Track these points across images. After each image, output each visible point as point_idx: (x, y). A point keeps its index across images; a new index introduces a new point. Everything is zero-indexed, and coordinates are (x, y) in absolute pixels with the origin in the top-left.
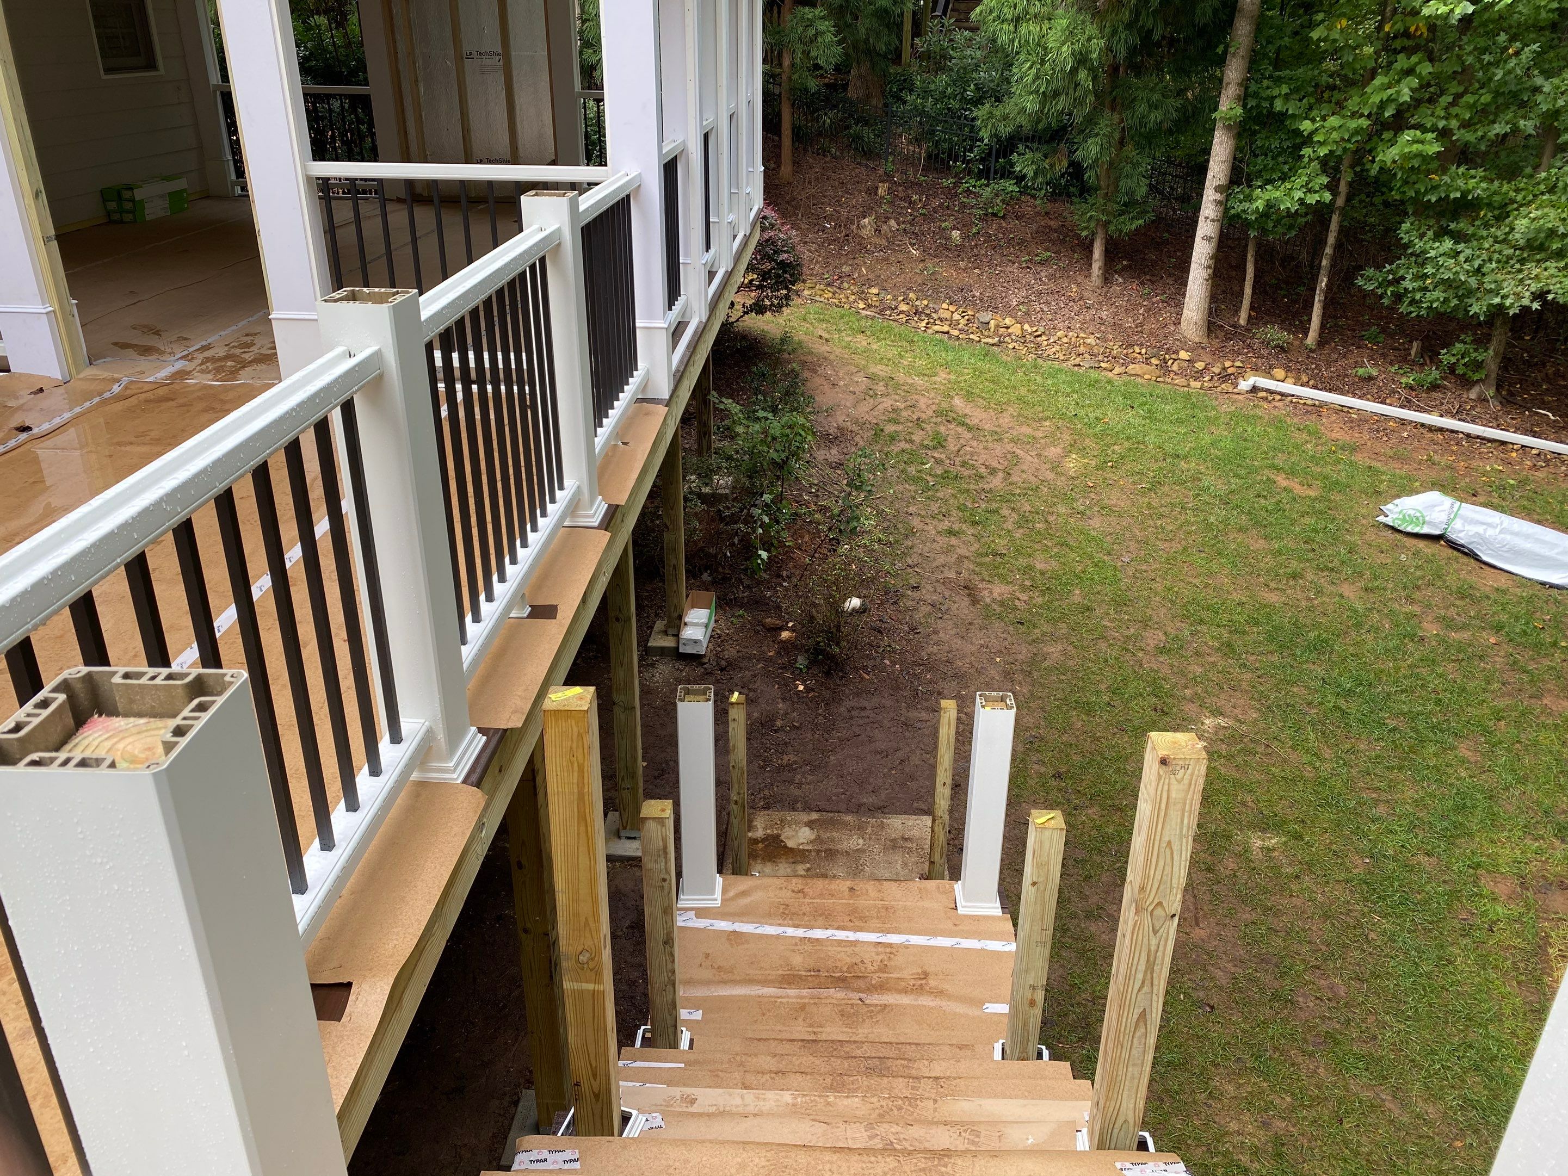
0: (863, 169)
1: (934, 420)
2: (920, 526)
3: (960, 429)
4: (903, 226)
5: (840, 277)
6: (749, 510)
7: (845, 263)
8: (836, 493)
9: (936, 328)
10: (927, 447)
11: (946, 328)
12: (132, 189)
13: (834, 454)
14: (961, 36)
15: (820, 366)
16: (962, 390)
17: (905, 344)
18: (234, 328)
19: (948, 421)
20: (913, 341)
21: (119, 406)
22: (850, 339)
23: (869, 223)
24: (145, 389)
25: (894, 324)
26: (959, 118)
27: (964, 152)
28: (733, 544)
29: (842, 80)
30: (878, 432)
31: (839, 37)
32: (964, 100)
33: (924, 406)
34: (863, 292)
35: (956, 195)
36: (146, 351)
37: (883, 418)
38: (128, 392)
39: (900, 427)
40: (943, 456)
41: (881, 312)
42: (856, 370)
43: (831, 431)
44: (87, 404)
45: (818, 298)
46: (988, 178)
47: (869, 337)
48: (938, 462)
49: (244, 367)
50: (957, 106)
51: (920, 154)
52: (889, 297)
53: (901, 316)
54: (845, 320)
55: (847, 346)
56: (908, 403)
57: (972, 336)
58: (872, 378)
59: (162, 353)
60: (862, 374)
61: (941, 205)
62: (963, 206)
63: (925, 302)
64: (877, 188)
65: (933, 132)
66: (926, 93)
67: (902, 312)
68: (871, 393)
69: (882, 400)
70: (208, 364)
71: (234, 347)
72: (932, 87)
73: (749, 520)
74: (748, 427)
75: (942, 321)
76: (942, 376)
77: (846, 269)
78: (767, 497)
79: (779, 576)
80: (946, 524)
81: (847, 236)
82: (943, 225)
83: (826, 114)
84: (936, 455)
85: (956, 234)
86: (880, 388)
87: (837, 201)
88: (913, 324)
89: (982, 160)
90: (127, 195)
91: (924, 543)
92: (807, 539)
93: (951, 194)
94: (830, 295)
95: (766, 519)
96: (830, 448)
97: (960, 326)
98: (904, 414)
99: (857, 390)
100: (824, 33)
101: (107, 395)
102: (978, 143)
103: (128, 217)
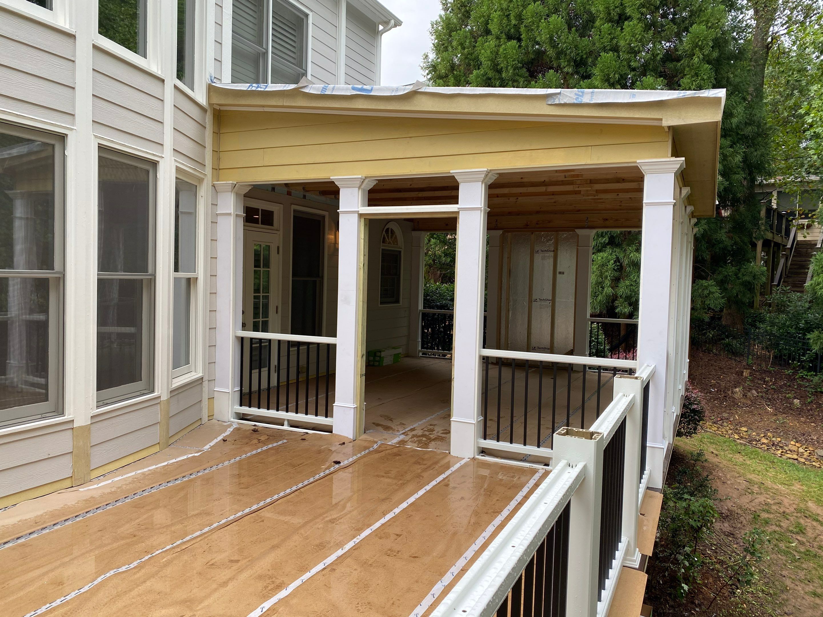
0: (733, 361)
1: (795, 514)
2: (792, 586)
3: (815, 523)
4: (761, 394)
5: (722, 419)
6: (675, 555)
7: (724, 412)
8: (729, 553)
9: (789, 455)
10: (791, 532)
11: (795, 457)
12: (380, 352)
13: (726, 526)
14: (794, 296)
15: (714, 470)
16: (813, 497)
17: (768, 463)
18: (424, 421)
19: (806, 517)
20: (774, 462)
21: (377, 456)
22: (731, 456)
23: (739, 391)
24: (388, 448)
25: (760, 450)
26: (795, 338)
27: (799, 356)
28: (664, 576)
29: (718, 315)
30: (756, 517)
31: (722, 295)
32: (797, 328)
33: (787, 505)
34: (737, 429)
35: (795, 379)
36: (387, 428)
37: (759, 508)
38: (381, 449)
39: (772, 516)
40: (804, 540)
41: (750, 442)
42: (738, 475)
43: (723, 511)
44: (363, 453)
45: (708, 430)
46: (815, 371)
47: (744, 456)
48: (801, 543)
49: (430, 441)
50: (794, 332)
51: (770, 355)
52: (754, 433)
53: (763, 446)
54: (727, 444)
55: (730, 460)
56: (776, 501)
57: (814, 463)
58: (749, 481)
59: (394, 430)
60: (742, 478)
61: (785, 384)
62: (800, 386)
63: (779, 439)
64: (743, 372)
65: (778, 344)
66: (773, 324)
67: (763, 443)
68: (749, 491)
69: (757, 496)
70: (415, 438)
71: (425, 431)
72: (777, 321)
73: (676, 562)
74: (676, 503)
75: (791, 451)
76: (797, 487)
77: (725, 415)
78: (687, 549)
79: (693, 603)
80: (810, 588)
81: (725, 397)
82: (787, 396)
83: (709, 332)
84: (799, 538)
85: (796, 401)
86: (755, 489)
87: (718, 377)
88: (772, 452)
89: (811, 361)
90: (378, 354)
91: (795, 598)
92: (711, 580)
93: (791, 378)
94: (716, 429)
95: (687, 564)
96: (723, 522)
97: (805, 456)
98: (774, 507)
99: (740, 488)
100: (714, 293)
101: (371, 449)
102: (808, 352)
103: (377, 364)
